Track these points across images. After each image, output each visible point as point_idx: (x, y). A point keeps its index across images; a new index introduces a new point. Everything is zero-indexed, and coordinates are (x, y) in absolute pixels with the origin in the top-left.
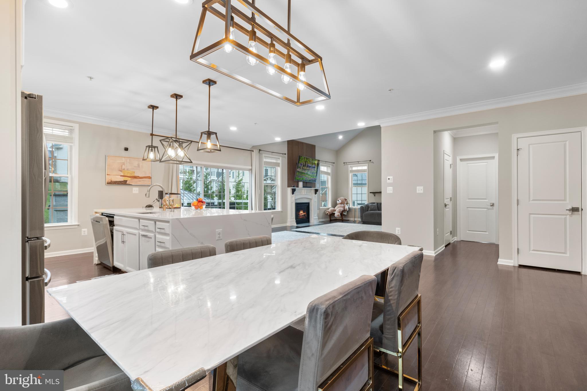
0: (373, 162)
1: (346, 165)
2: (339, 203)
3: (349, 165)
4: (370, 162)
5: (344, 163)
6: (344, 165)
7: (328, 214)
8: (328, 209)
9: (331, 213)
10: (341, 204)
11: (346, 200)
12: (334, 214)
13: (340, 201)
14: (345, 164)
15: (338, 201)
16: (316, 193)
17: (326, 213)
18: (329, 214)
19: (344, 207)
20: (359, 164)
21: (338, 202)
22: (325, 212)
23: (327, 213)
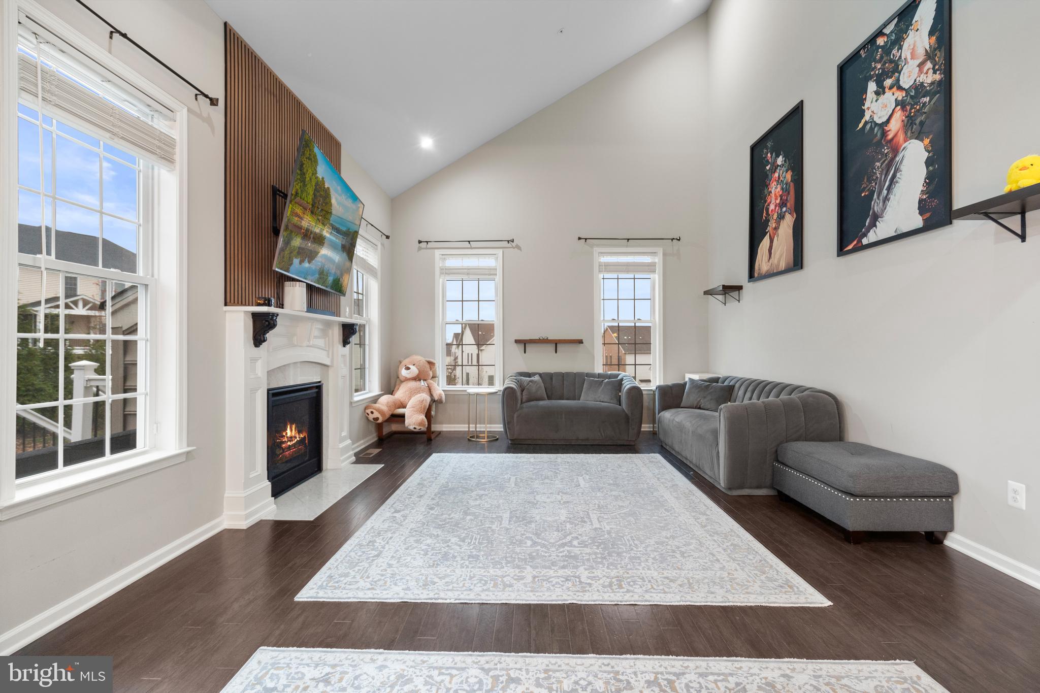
0: (518, 247)
1: (427, 248)
2: (408, 376)
3: (436, 250)
4: (509, 245)
5: (420, 242)
6: (420, 249)
7: (377, 419)
8: (375, 400)
9: (388, 416)
10: (417, 378)
11: (431, 364)
12: (402, 416)
13: (414, 371)
14: (423, 245)
15: (408, 368)
16: (345, 342)
17: (371, 417)
18: (380, 421)
19: (430, 390)
20: (471, 248)
21: (404, 373)
22: (369, 411)
23: (376, 415)
